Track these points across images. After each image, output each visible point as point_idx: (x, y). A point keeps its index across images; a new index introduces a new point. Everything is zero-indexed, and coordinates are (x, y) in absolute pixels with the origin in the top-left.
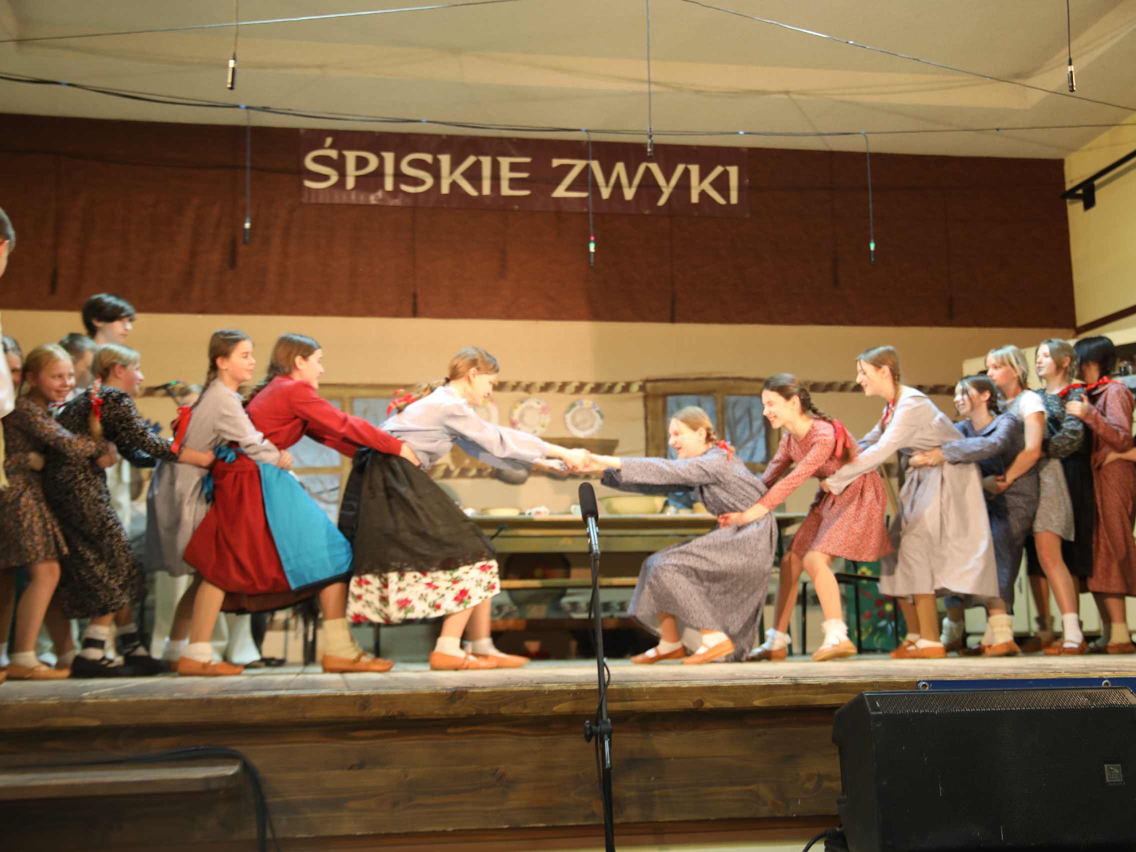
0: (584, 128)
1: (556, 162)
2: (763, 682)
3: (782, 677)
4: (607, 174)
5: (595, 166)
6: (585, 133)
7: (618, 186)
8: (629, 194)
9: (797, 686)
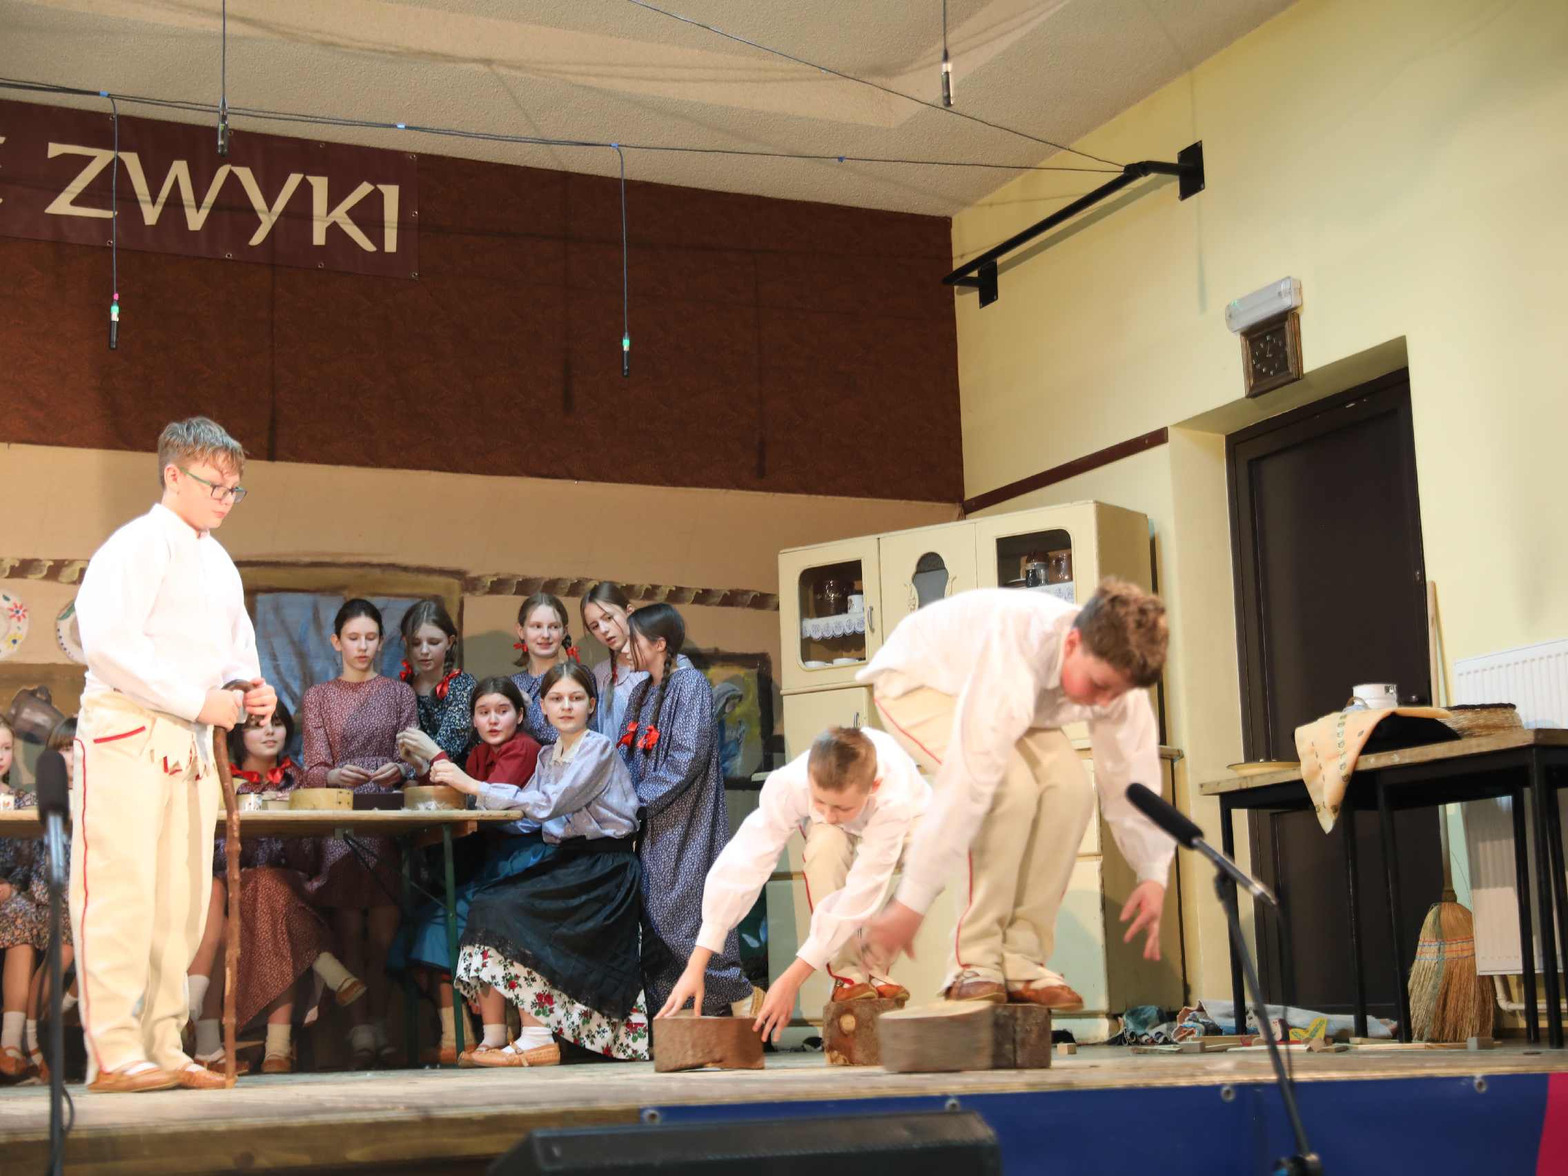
0: (104, 90)
1: (55, 150)
2: (367, 1117)
3: (402, 1107)
4: (155, 181)
5: (132, 161)
6: (109, 100)
7: (174, 203)
8: (196, 220)
9: (428, 1122)
